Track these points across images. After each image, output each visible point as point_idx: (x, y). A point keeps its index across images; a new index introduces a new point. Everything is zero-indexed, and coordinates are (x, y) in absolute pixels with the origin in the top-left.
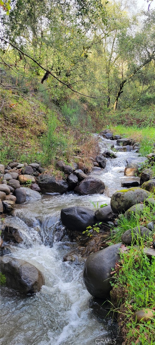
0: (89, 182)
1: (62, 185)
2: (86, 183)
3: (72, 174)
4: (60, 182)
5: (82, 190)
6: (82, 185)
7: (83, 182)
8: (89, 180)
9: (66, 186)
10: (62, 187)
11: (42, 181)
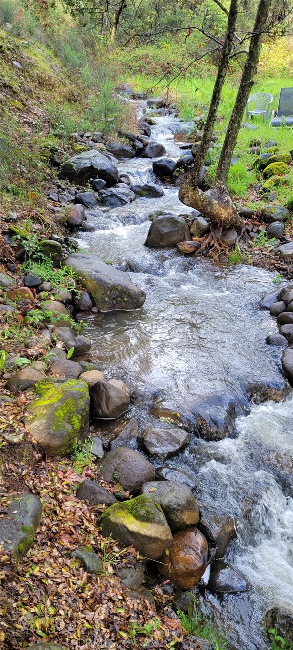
0: (154, 146)
1: (131, 151)
2: (151, 148)
3: (137, 140)
4: (129, 148)
5: (149, 154)
6: (147, 149)
7: (148, 147)
8: (154, 145)
9: (134, 152)
10: (131, 152)
11: (112, 148)
